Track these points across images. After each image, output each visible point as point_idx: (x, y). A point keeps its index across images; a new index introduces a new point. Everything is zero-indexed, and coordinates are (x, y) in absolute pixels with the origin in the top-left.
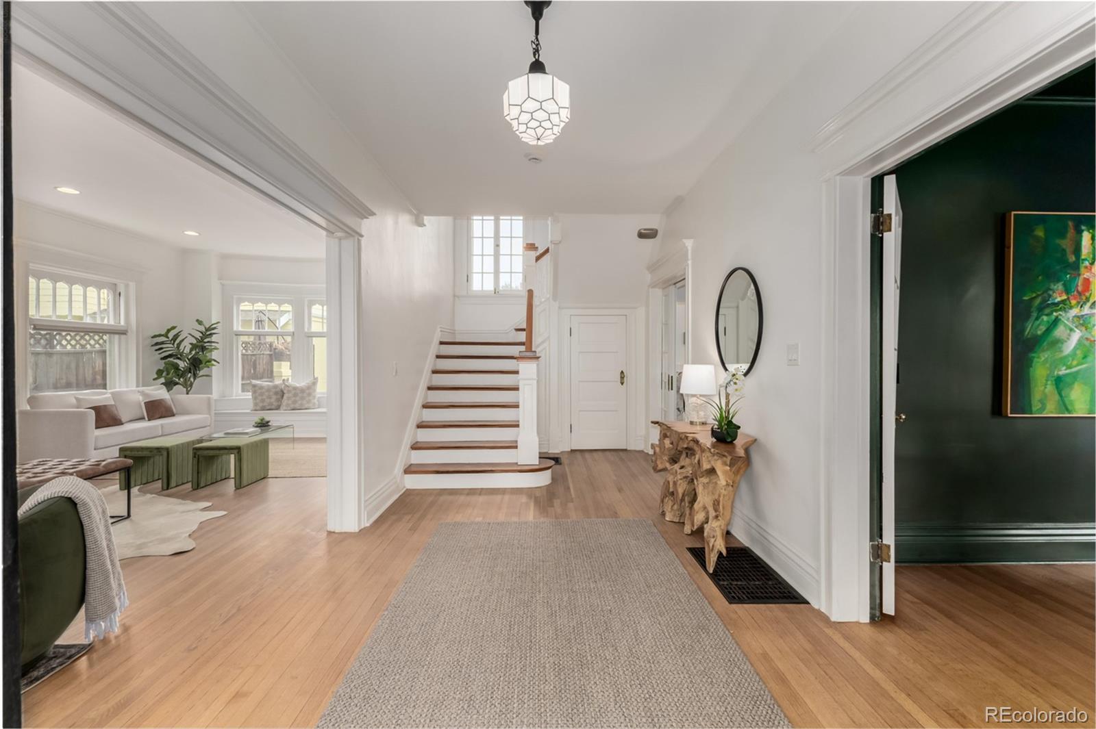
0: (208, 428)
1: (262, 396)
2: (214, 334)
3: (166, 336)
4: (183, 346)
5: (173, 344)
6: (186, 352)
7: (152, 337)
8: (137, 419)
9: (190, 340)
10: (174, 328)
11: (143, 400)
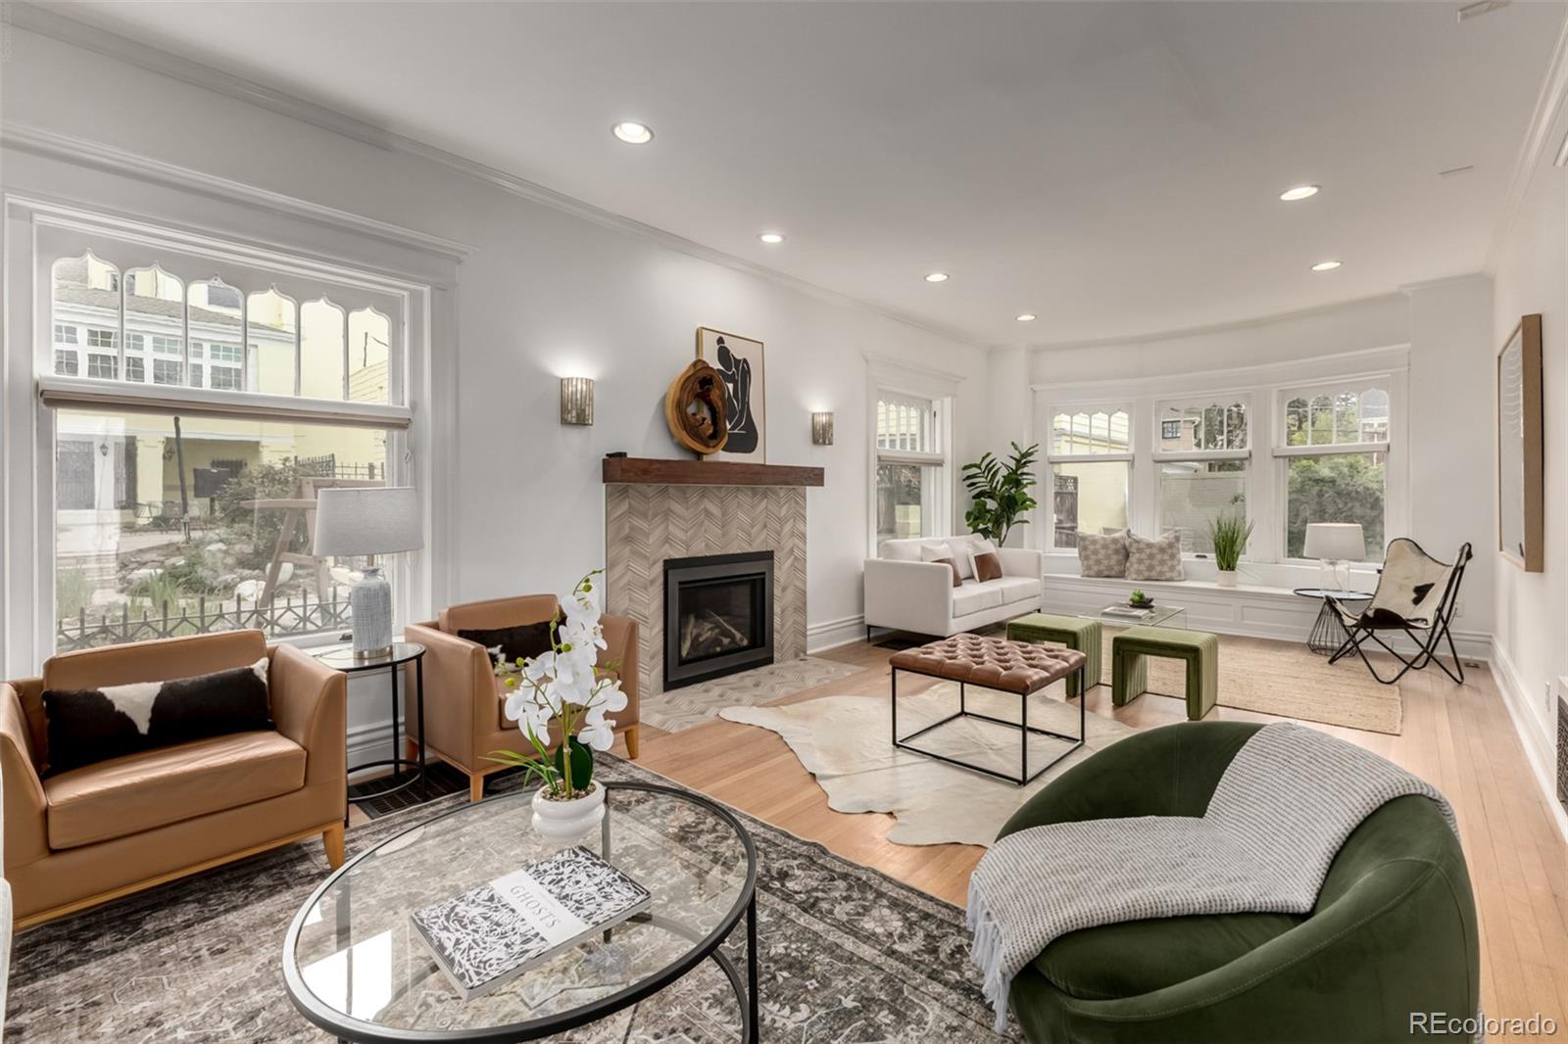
0: (1038, 598)
2: (1030, 462)
3: (979, 467)
4: (996, 480)
5: (986, 478)
6: (999, 488)
7: (966, 468)
8: (972, 577)
9: (1004, 472)
10: (988, 455)
11: (972, 553)
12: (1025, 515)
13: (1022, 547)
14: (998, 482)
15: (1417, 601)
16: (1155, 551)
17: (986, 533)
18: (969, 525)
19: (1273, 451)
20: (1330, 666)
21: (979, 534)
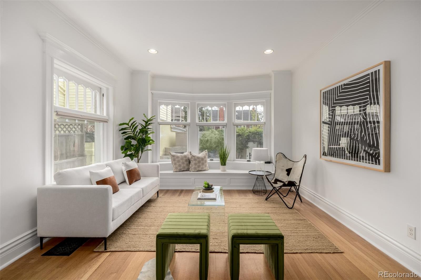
1: (179, 162)
2: (151, 123)
3: (128, 124)
4: (136, 131)
5: (132, 130)
6: (137, 135)
7: (121, 125)
8: (124, 182)
9: (140, 127)
10: (132, 119)
11: (125, 170)
12: (149, 147)
13: (148, 163)
14: (137, 132)
15: (288, 174)
16: (200, 160)
17: (131, 156)
18: (122, 153)
19: (233, 123)
20: (266, 202)
21: (128, 157)
